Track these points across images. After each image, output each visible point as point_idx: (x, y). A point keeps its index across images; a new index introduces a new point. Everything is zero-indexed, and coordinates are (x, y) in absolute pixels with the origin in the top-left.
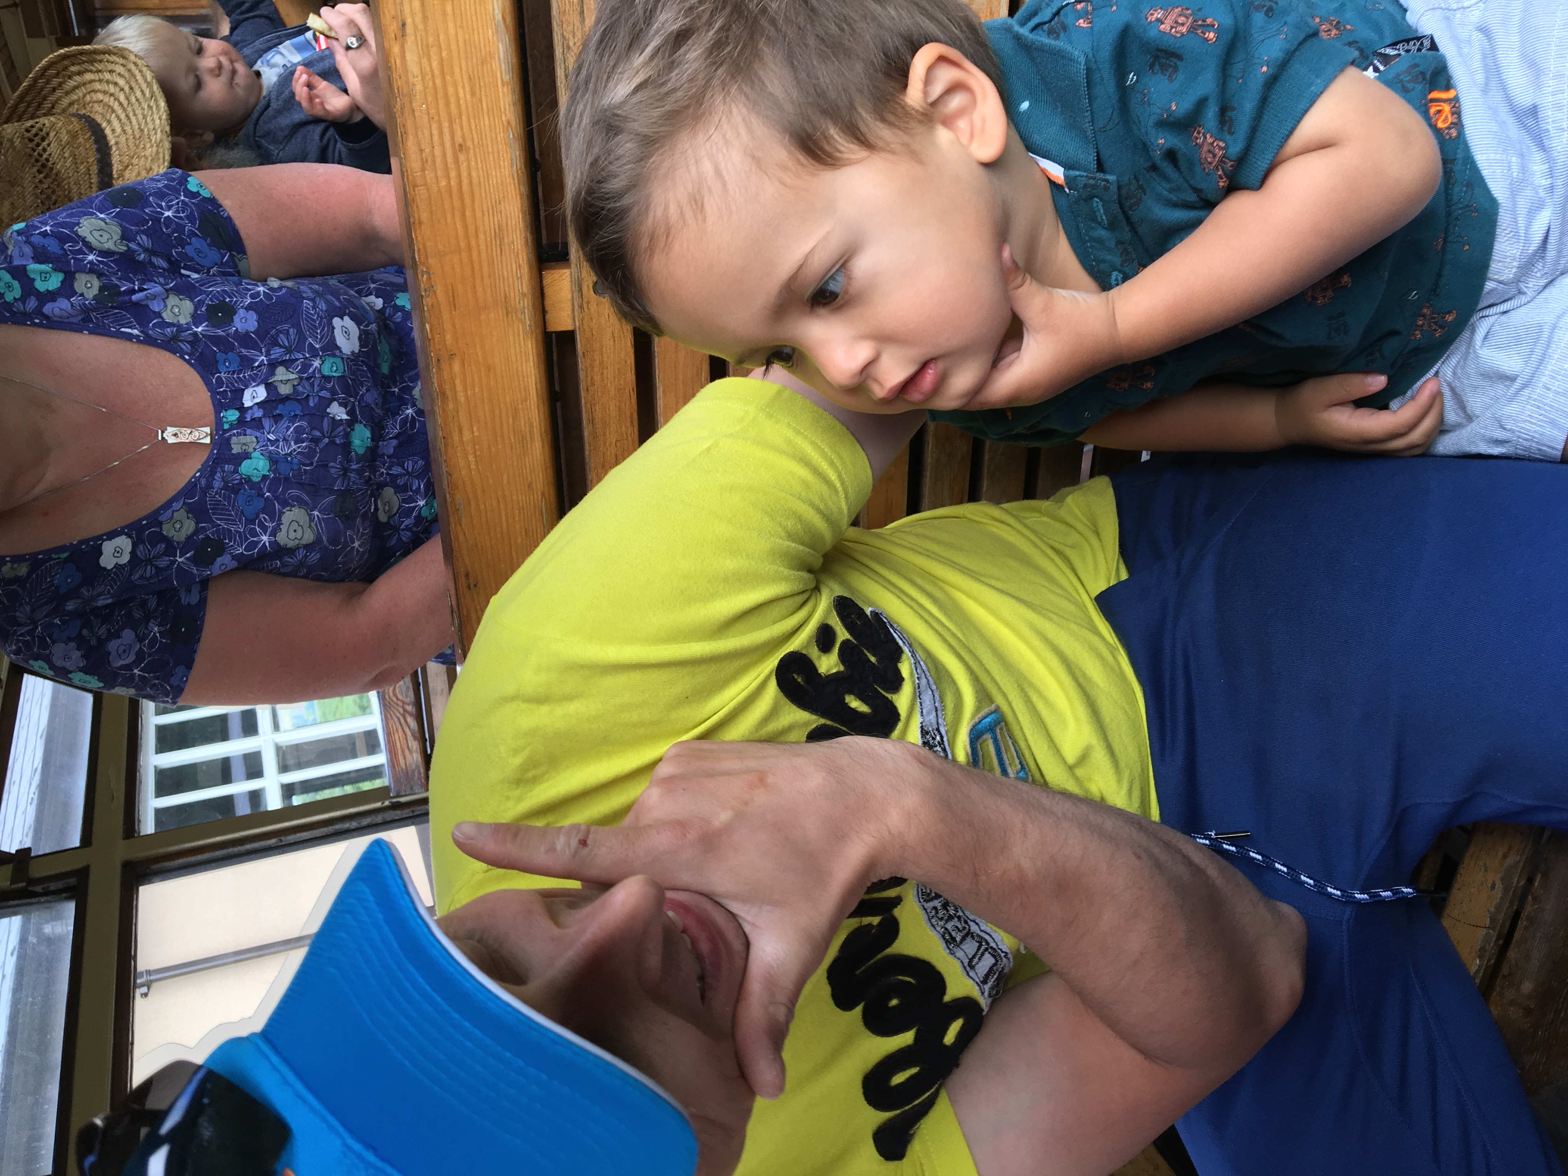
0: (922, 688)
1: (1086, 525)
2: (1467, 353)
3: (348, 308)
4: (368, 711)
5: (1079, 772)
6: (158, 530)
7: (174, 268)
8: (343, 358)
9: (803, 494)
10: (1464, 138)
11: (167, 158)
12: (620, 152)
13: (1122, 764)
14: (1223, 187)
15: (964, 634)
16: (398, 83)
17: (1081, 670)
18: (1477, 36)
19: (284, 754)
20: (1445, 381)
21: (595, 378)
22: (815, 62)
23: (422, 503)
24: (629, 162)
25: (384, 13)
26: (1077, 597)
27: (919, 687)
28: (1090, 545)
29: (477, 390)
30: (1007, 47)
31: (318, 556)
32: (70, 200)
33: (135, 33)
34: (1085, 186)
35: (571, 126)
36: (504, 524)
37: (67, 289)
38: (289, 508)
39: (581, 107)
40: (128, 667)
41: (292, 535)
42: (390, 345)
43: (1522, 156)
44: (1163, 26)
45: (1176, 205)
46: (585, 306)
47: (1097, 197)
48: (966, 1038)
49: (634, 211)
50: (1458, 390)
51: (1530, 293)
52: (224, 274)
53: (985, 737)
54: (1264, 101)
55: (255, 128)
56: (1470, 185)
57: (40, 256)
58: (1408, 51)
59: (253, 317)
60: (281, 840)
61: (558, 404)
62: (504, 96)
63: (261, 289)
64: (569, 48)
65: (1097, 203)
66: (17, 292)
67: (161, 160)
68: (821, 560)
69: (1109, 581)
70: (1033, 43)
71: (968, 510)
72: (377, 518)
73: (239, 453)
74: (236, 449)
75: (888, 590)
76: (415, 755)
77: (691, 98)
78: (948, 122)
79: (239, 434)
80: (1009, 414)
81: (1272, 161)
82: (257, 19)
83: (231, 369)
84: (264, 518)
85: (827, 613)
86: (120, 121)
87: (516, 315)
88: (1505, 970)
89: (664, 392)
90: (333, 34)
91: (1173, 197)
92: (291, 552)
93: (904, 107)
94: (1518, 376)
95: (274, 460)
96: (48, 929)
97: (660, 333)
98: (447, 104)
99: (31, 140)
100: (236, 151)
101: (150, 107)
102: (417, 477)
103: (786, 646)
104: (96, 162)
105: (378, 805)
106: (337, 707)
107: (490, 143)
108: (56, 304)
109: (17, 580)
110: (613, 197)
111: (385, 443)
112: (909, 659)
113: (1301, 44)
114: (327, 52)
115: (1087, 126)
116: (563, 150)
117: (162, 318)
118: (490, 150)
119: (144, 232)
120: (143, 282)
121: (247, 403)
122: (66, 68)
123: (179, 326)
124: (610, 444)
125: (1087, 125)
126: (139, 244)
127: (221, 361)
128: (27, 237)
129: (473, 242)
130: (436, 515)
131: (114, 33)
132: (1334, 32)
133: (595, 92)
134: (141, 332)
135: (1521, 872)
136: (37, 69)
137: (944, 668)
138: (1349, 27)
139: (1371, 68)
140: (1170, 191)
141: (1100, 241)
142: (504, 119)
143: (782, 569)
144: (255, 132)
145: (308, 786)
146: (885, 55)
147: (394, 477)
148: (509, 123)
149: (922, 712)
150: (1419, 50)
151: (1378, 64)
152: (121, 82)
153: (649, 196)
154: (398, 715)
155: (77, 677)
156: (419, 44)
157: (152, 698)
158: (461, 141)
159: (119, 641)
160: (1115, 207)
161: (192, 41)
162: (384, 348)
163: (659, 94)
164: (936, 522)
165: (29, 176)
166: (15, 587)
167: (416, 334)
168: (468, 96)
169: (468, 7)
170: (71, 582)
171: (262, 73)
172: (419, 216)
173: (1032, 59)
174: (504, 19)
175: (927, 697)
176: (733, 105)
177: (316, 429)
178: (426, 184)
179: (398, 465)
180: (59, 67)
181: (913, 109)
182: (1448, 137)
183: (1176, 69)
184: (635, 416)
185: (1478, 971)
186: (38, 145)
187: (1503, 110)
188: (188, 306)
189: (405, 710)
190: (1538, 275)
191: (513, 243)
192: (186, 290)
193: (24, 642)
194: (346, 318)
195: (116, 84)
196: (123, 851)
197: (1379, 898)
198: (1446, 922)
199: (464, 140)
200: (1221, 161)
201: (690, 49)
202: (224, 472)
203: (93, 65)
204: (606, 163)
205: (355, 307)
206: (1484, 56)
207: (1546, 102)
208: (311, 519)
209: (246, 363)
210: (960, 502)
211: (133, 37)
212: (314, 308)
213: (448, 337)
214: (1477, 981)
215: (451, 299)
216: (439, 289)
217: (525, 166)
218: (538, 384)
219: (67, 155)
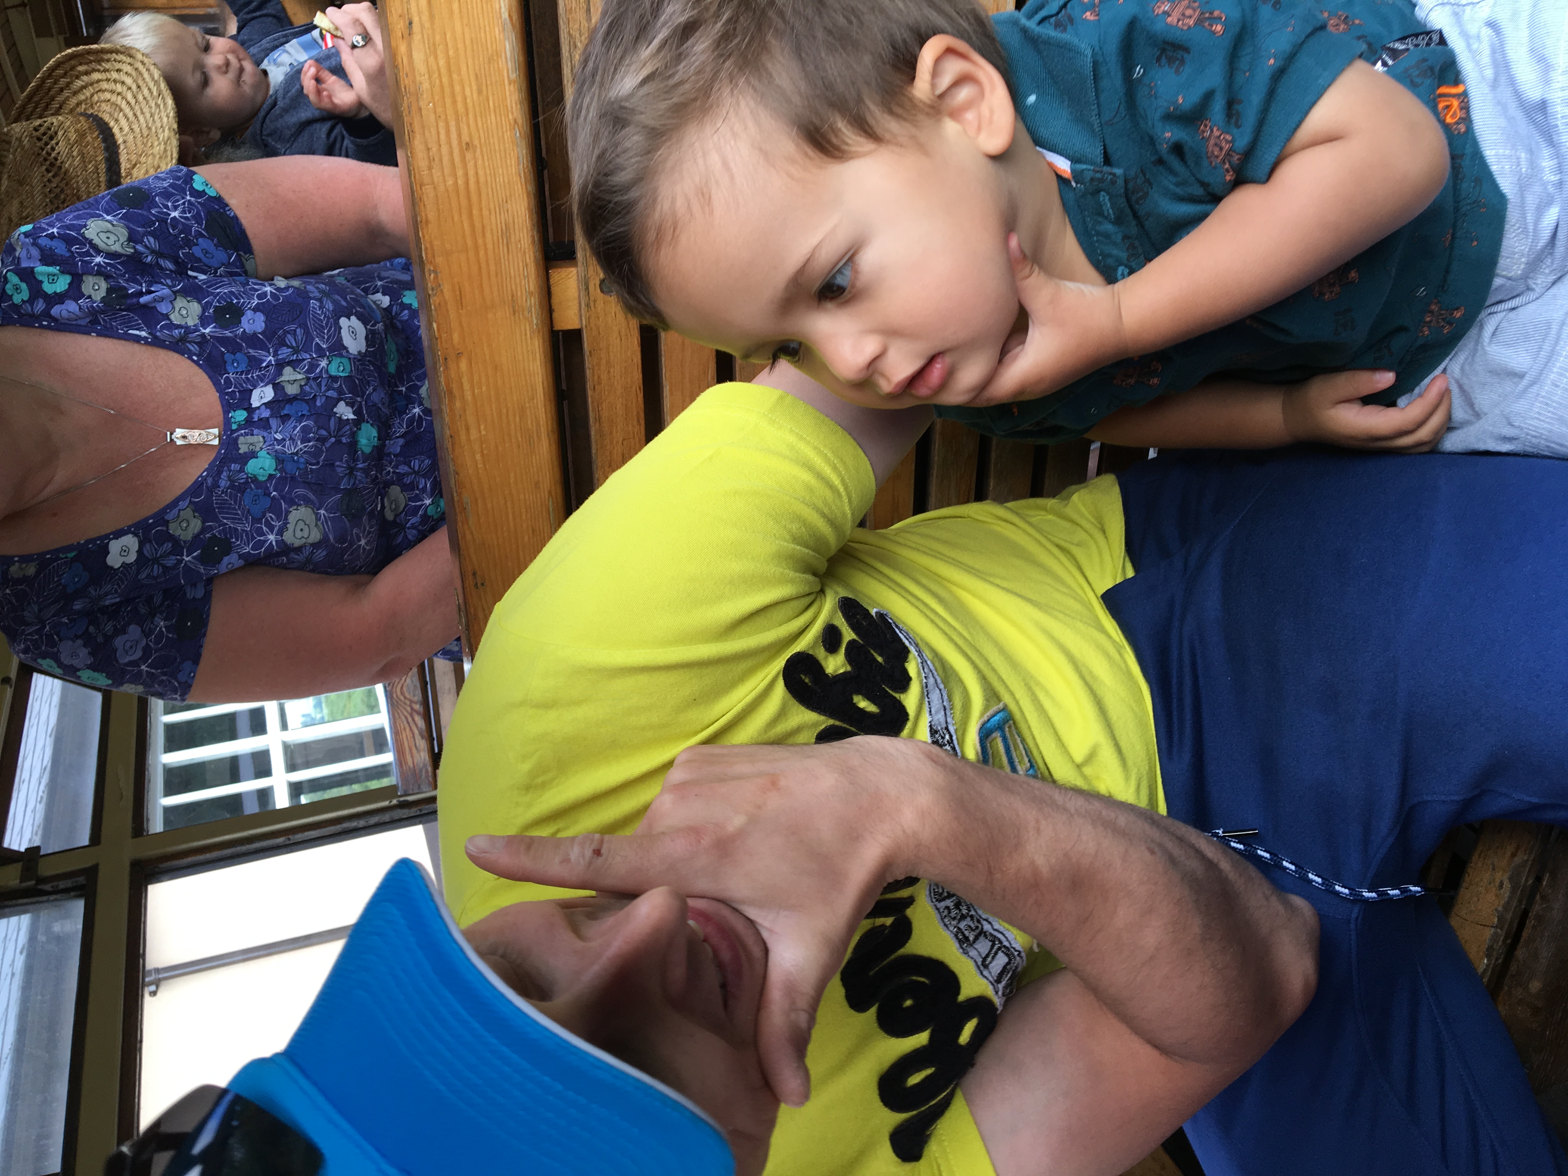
0: (930, 687)
1: (1092, 523)
2: (1475, 350)
3: (355, 308)
4: (375, 710)
5: (1087, 770)
6: (165, 529)
7: (181, 271)
8: (350, 359)
9: (807, 498)
10: (1473, 133)
11: (175, 155)
12: (628, 144)
13: (1130, 763)
14: (1230, 180)
15: (969, 632)
16: (405, 81)
17: (1087, 668)
18: (1486, 32)
19: (292, 752)
20: (1453, 378)
21: (602, 376)
22: (823, 55)
23: (428, 502)
24: (636, 155)
25: (391, 12)
26: (1083, 595)
27: (927, 686)
28: (1096, 543)
29: (484, 388)
30: (1013, 40)
31: (325, 553)
32: (79, 199)
33: (142, 30)
34: (1092, 179)
35: (577, 119)
36: (512, 523)
37: (74, 292)
38: (295, 507)
39: (587, 100)
40: (135, 664)
41: (299, 534)
42: (396, 344)
43: (1531, 152)
44: (1169, 19)
45: (1182, 199)
46: (592, 304)
47: (1104, 190)
48: (981, 1037)
49: (641, 204)
50: (1466, 387)
51: (1538, 290)
52: (232, 274)
53: (994, 735)
54: (1271, 94)
55: (262, 127)
56: (1478, 181)
57: (48, 258)
58: (1417, 46)
59: (260, 319)
60: (289, 839)
61: (565, 403)
62: (510, 95)
63: (268, 289)
64: (575, 46)
65: (1104, 197)
66: (25, 295)
67: (169, 158)
68: (826, 565)
69: (1115, 580)
70: (1039, 36)
71: (974, 509)
72: (384, 516)
73: (245, 453)
74: (243, 449)
75: (894, 590)
76: (422, 754)
77: (699, 90)
78: (955, 114)
79: (246, 434)
80: (1015, 410)
81: (1279, 155)
82: (264, 18)
83: (239, 370)
84: (271, 517)
85: (832, 614)
86: (128, 120)
87: (523, 314)
88: (1513, 968)
89: (671, 390)
90: (339, 34)
91: (1179, 191)
92: (299, 549)
93: (911, 100)
94: (1526, 373)
95: (280, 459)
96: (57, 928)
97: (666, 327)
98: (454, 102)
99: (39, 139)
100: (243, 150)
101: (157, 105)
102: (424, 476)
103: (793, 647)
104: (103, 161)
105: (385, 804)
106: (345, 706)
107: (496, 142)
108: (63, 307)
109: (25, 580)
110: (620, 191)
111: (392, 442)
112: (915, 658)
113: (1307, 37)
114: (333, 50)
115: (1094, 120)
116: (569, 143)
117: (169, 319)
118: (497, 148)
119: (152, 234)
120: (150, 284)
121: (255, 402)
122: (73, 68)
123: (186, 328)
124: (617, 442)
125: (1094, 118)
126: (146, 247)
127: (229, 362)
128: (34, 239)
129: (480, 241)
130: (444, 513)
131: (121, 30)
132: (1342, 27)
133: (602, 84)
134: (149, 334)
135: (1529, 871)
136: (45, 69)
137: (951, 667)
138: (1357, 22)
139: (1379, 63)
140: (1177, 185)
141: (1107, 236)
142: (511, 117)
143: (787, 571)
144: (261, 131)
145: (316, 785)
146: (894, 47)
147: (400, 476)
148: (515, 121)
149: (930, 711)
150: (1428, 44)
151: (1387, 59)
152: (129, 81)
153: (655, 189)
154: (405, 713)
155: (86, 675)
156: (426, 42)
157: (161, 696)
158: (468, 140)
159: (125, 637)
160: (1122, 202)
161: (200, 40)
162: (391, 347)
163: (666, 86)
164: (941, 522)
165: (37, 175)
166: (23, 587)
167: (423, 332)
168: (475, 95)
169: (475, 6)
170: (78, 582)
171: (269, 72)
172: (426, 215)
173: (1039, 52)
174: (510, 16)
175: (935, 696)
176: (741, 97)
177: (322, 428)
178: (433, 183)
179: (405, 463)
180: (67, 66)
181: (921, 101)
182: (1456, 132)
183: (1183, 62)
184: (642, 415)
185: (1485, 971)
186: (46, 144)
187: (1513, 106)
188: (195, 308)
189: (412, 709)
190: (1547, 271)
191: (520, 241)
192: (193, 292)
193: (32, 640)
194: (353, 318)
195: (123, 83)
196: (132, 850)
197: (1387, 897)
198: (1454, 922)
199: (471, 140)
200: (1228, 154)
201: (697, 41)
202: (230, 471)
203: (100, 65)
204: (613, 155)
205: (362, 307)
206: (1493, 52)
207: (1556, 96)
208: (318, 519)
209: (254, 363)
210: (967, 501)
211: (139, 34)
212: (321, 308)
213: (456, 336)
214: (1485, 980)
215: (458, 298)
216: (446, 288)
217: (532, 164)
218: (545, 383)
219: (75, 153)
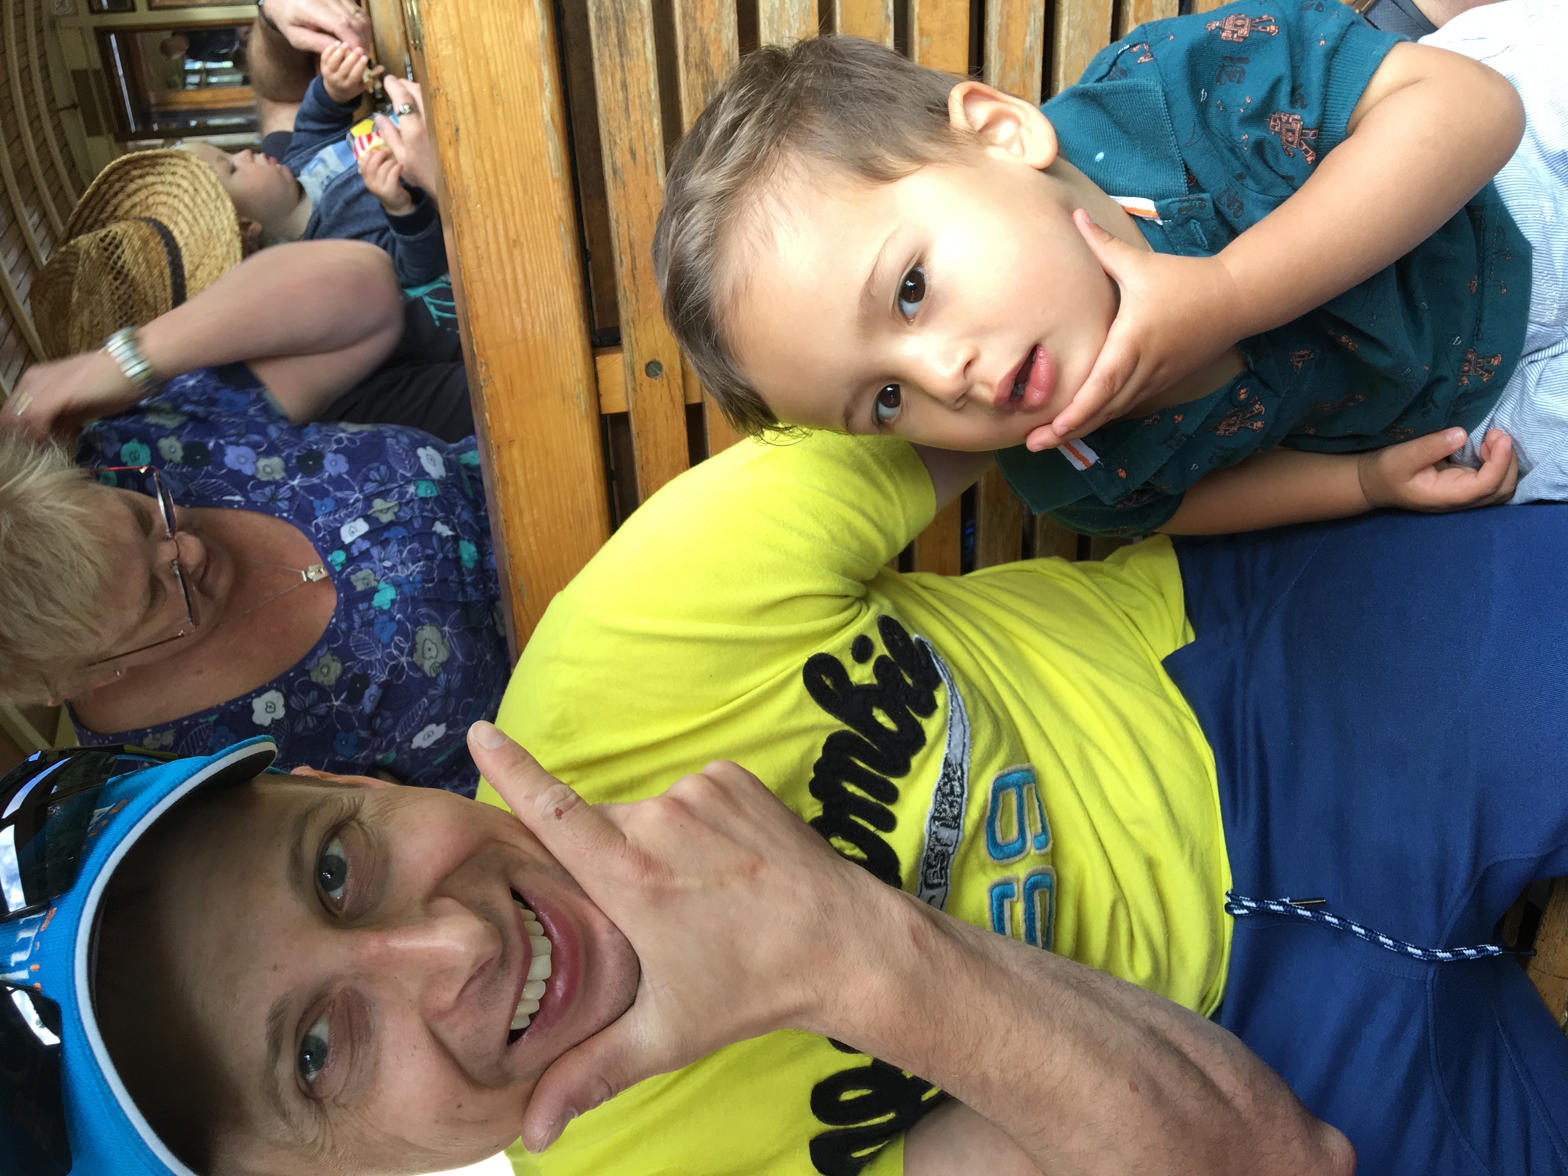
0: (955, 720)
1: (1148, 585)
8: (434, 483)
14: (1309, 157)
21: (650, 457)
26: (1146, 659)
27: (951, 716)
28: (1155, 607)
29: (536, 474)
38: (421, 627)
41: (429, 653)
46: (638, 388)
47: (1193, 219)
53: (1009, 791)
56: (1503, 232)
59: (342, 459)
61: (614, 483)
62: (554, 192)
63: (342, 435)
64: (615, 143)
65: (1194, 225)
69: (1176, 643)
71: (1042, 564)
73: (363, 590)
74: (360, 587)
79: (355, 570)
84: (399, 640)
86: (187, 222)
87: (572, 401)
95: (397, 584)
98: (501, 202)
99: (106, 249)
101: (217, 208)
103: (818, 646)
107: (542, 238)
111: (487, 558)
112: (946, 687)
115: (1173, 151)
118: (543, 244)
121: (350, 538)
122: (128, 173)
127: (317, 508)
129: (529, 332)
136: (100, 175)
140: (1264, 192)
142: (555, 214)
148: (560, 218)
149: (949, 743)
152: (185, 184)
156: (473, 147)
158: (515, 237)
160: (1214, 223)
165: (106, 283)
168: (521, 194)
169: (518, 110)
174: (552, 119)
175: (957, 731)
177: (426, 548)
178: (482, 280)
180: (122, 171)
186: (113, 253)
191: (567, 332)
194: (429, 448)
195: (179, 186)
197: (1462, 957)
199: (518, 236)
200: (1302, 135)
203: (155, 169)
208: (444, 636)
209: (343, 503)
212: (398, 443)
213: (508, 426)
215: (509, 388)
216: (497, 379)
217: (577, 258)
218: (595, 465)
219: (140, 260)
